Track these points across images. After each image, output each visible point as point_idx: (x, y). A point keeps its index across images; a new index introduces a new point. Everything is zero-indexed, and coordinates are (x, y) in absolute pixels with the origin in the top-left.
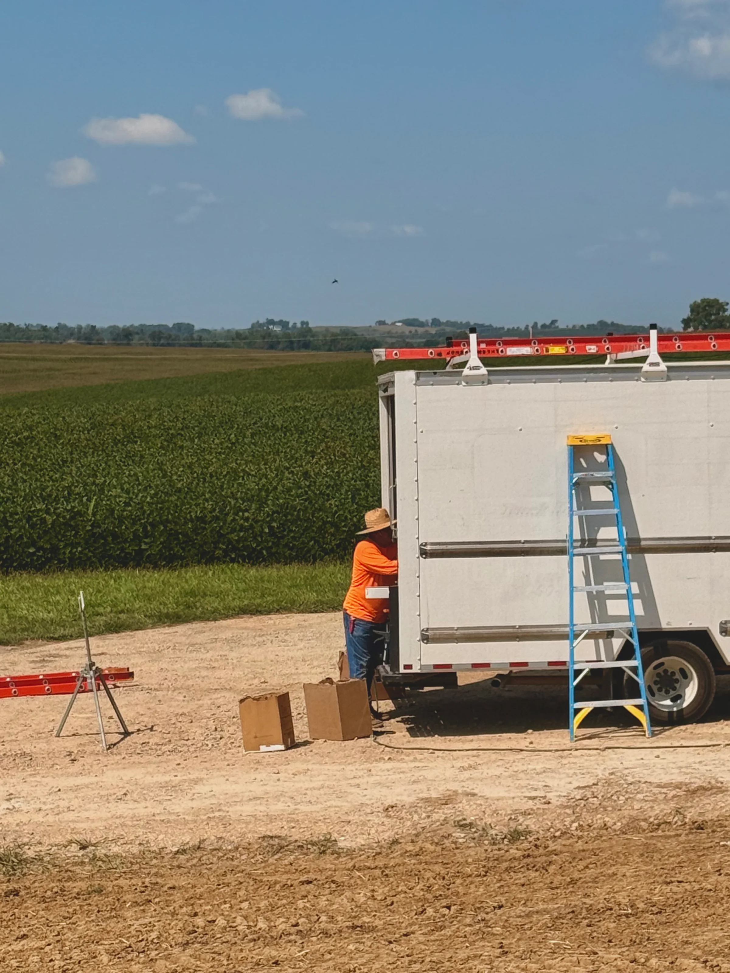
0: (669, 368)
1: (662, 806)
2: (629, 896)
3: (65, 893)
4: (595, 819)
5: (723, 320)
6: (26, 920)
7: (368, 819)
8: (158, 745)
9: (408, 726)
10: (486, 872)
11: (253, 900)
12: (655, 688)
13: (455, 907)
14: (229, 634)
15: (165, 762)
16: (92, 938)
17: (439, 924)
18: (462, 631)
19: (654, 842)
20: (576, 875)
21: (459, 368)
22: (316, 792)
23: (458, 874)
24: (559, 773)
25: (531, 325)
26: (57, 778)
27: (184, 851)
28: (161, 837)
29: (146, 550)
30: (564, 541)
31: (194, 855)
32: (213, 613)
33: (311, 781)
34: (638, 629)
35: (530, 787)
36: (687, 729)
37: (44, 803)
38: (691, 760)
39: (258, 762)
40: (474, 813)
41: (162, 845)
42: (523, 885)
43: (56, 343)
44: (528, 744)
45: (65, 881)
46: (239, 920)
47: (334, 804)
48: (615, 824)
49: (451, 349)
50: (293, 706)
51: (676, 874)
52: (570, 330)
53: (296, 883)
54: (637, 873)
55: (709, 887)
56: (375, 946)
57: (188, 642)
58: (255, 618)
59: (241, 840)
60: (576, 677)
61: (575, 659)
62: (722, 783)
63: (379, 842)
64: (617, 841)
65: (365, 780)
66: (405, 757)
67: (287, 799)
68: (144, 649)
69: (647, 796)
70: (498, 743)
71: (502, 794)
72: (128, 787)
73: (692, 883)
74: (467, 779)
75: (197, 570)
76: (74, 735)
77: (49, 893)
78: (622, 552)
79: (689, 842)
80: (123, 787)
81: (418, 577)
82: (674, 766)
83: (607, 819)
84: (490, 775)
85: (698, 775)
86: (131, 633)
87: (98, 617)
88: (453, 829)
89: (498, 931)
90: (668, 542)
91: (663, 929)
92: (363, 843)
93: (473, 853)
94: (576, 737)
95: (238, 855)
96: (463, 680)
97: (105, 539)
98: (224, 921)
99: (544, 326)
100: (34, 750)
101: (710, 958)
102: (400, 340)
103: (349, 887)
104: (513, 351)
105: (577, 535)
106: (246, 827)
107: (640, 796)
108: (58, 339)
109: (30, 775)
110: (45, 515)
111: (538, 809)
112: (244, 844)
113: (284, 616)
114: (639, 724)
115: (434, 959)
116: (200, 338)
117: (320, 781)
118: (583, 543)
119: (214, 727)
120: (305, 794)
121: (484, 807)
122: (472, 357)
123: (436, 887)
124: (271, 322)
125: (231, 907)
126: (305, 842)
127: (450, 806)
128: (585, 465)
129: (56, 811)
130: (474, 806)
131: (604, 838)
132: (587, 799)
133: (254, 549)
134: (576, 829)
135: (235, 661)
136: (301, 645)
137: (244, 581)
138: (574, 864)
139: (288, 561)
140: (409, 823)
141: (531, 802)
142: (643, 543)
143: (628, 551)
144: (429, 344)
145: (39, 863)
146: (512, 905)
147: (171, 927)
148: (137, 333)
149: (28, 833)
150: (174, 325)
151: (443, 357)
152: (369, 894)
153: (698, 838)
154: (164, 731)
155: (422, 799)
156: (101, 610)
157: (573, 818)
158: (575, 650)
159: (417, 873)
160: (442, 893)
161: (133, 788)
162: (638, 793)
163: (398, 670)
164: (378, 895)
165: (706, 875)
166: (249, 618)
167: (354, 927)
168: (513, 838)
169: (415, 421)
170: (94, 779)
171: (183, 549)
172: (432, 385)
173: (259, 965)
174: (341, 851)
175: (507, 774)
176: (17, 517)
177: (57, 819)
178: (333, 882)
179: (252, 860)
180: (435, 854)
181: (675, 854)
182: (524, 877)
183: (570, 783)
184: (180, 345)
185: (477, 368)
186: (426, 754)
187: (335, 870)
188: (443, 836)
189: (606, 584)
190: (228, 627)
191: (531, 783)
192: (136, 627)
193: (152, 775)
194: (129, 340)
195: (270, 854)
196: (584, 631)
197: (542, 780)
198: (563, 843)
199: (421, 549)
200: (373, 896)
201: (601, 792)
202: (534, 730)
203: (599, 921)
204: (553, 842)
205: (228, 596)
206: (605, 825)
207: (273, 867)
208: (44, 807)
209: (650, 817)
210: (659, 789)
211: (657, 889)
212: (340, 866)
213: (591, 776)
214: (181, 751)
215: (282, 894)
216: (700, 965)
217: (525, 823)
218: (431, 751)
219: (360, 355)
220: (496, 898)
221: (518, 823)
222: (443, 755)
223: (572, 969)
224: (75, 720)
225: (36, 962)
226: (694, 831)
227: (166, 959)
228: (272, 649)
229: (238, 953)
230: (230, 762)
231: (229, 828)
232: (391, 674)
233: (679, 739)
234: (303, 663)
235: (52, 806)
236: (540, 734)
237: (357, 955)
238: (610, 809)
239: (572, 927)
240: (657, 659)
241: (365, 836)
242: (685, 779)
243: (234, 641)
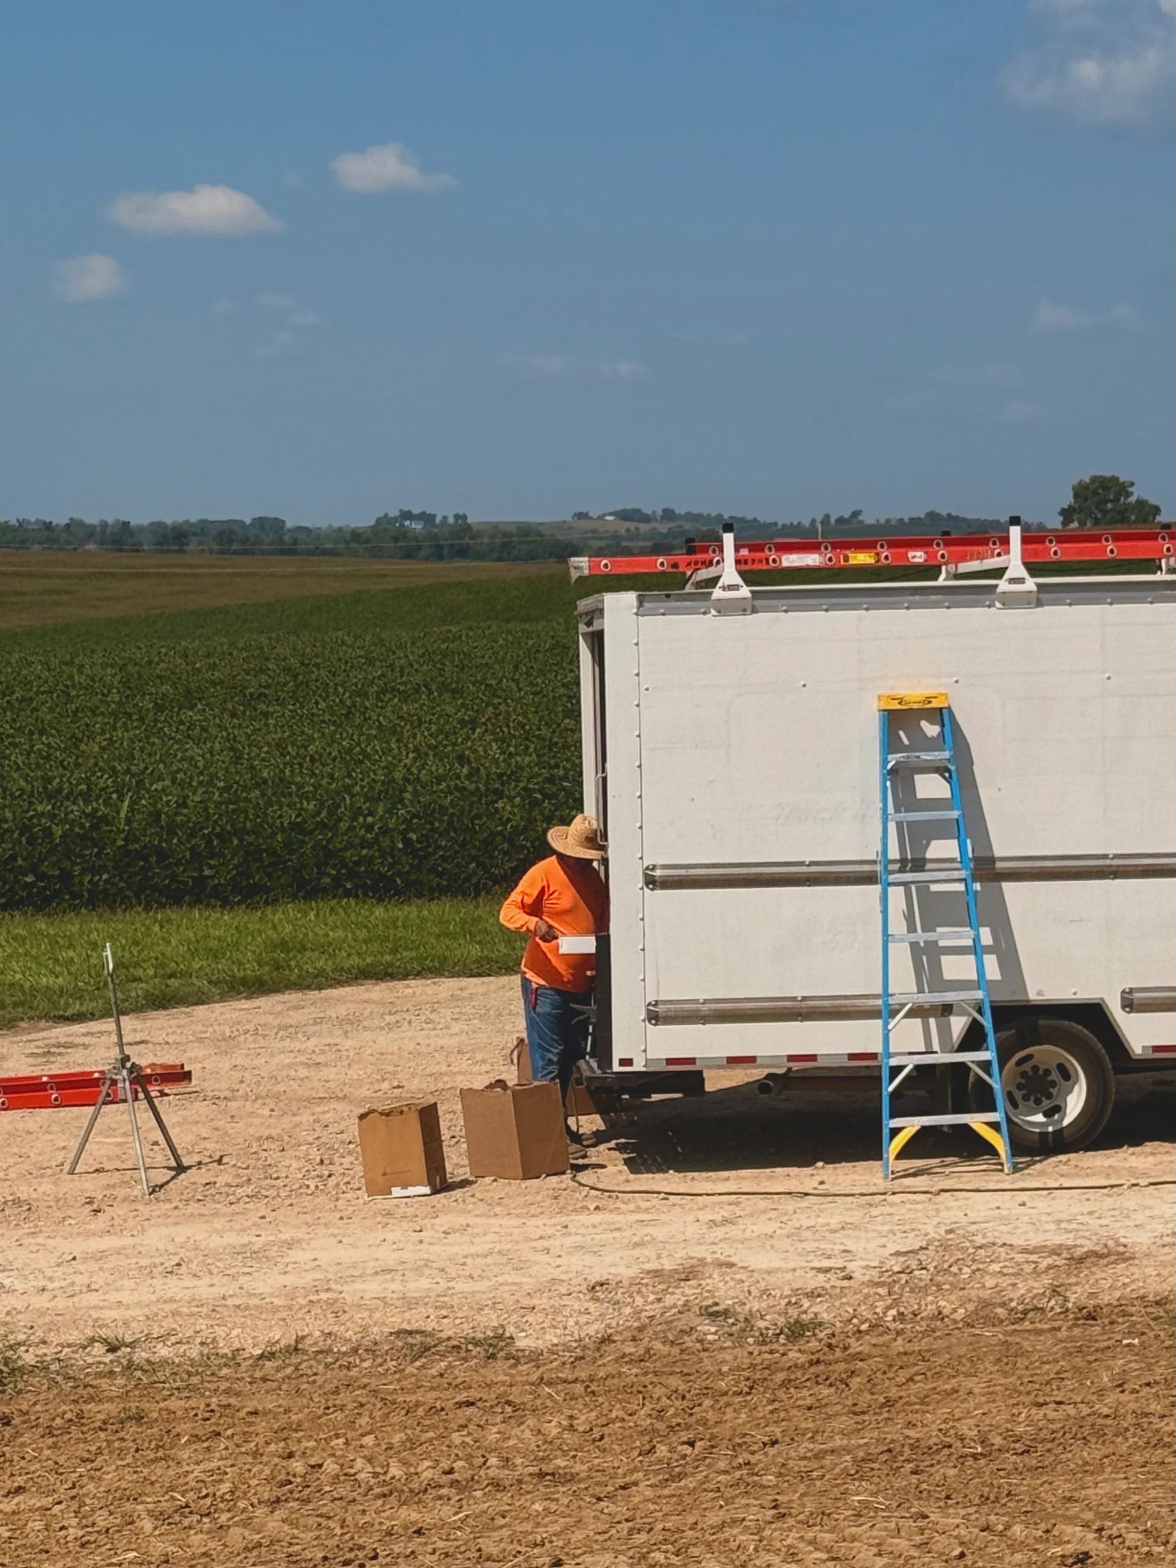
0: (1039, 585)
1: (1031, 1283)
2: (978, 1426)
3: (83, 1421)
4: (923, 1303)
5: (1126, 510)
6: (23, 1463)
7: (563, 1303)
8: (229, 1186)
9: (626, 1156)
10: (751, 1388)
11: (382, 1431)
12: (1018, 1095)
13: (702, 1443)
14: (342, 1011)
15: (242, 1213)
16: (128, 1492)
17: (677, 1469)
18: (713, 1006)
19: (1018, 1340)
20: (893, 1393)
21: (707, 587)
22: (480, 1261)
23: (705, 1391)
24: (867, 1231)
25: (819, 519)
26: (70, 1240)
27: (273, 1354)
28: (236, 1332)
29: (212, 877)
30: (874, 862)
31: (287, 1361)
32: (316, 977)
33: (472, 1243)
34: (991, 1002)
35: (819, 1253)
36: (1069, 1160)
37: (51, 1279)
38: (1076, 1209)
39: (389, 1214)
40: (731, 1293)
41: (237, 1345)
42: (810, 1408)
43: (67, 550)
44: (816, 1185)
45: (84, 1402)
46: (359, 1463)
47: (510, 1279)
48: (955, 1311)
49: (694, 557)
50: (443, 1125)
51: (1053, 1390)
52: (881, 526)
53: (449, 1405)
54: (991, 1389)
55: (1105, 1411)
56: (576, 1505)
57: (276, 1023)
58: (383, 985)
59: (363, 1338)
60: (892, 1079)
61: (892, 1050)
62: (1125, 1246)
63: (581, 1340)
64: (958, 1339)
65: (557, 1243)
66: (622, 1206)
67: (435, 1272)
68: (208, 1035)
69: (1006, 1267)
70: (768, 1184)
71: (776, 1264)
72: (182, 1253)
73: (1079, 1405)
74: (720, 1241)
75: (291, 909)
76: (97, 1170)
77: (58, 1421)
78: (965, 880)
79: (1072, 1339)
80: (176, 1254)
81: (642, 919)
82: (1049, 1219)
83: (942, 1303)
84: (755, 1234)
85: (1087, 1234)
86: (188, 1010)
87: (134, 985)
88: (699, 1320)
89: (770, 1481)
90: (1037, 864)
91: (1032, 1478)
92: (555, 1341)
93: (729, 1358)
94: (893, 1173)
95: (358, 1361)
96: (714, 1082)
97: (145, 859)
98: (336, 1466)
99: (840, 520)
100: (34, 1196)
101: (1109, 1524)
102: (611, 542)
103: (534, 1411)
104: (791, 560)
105: (894, 853)
106: (370, 1317)
107: (995, 1267)
108: (69, 543)
109: (28, 1234)
110: (50, 823)
111: (833, 1287)
112: (365, 1342)
113: (429, 982)
114: (993, 1152)
115: (669, 1525)
116: (295, 541)
117: (486, 1243)
118: (904, 865)
119: (318, 1159)
120: (464, 1264)
121: (747, 1284)
122: (726, 570)
123: (672, 1411)
124: (407, 515)
125: (347, 1443)
126: (463, 1340)
127: (693, 1282)
128: (906, 742)
129: (69, 1291)
130: (732, 1284)
131: (938, 1334)
132: (911, 1272)
133: (383, 876)
134: (894, 1320)
135: (351, 1054)
136: (456, 1028)
137: (365, 927)
138: (890, 1375)
139: (434, 893)
140: (628, 1310)
141: (821, 1276)
142: (999, 865)
143: (975, 879)
144: (658, 549)
145: (43, 1374)
146: (792, 1439)
147: (252, 1474)
148: (195, 534)
149: (25, 1326)
150: (254, 520)
151: (681, 570)
152: (565, 1423)
153: (1088, 1333)
154: (239, 1164)
155: (649, 1272)
156: (140, 973)
157: (889, 1302)
158: (891, 1034)
159: (641, 1389)
160: (681, 1421)
161: (191, 1254)
162: (991, 1261)
163: (611, 1067)
164: (579, 1425)
165: (1101, 1393)
166: (374, 985)
167: (541, 1475)
168: (793, 1333)
169: (636, 672)
170: (130, 1241)
171: (269, 875)
172: (663, 614)
173: (391, 1535)
174: (520, 1354)
175: (784, 1232)
176: (7, 826)
177: (70, 1304)
178: (509, 1403)
179: (380, 1369)
180: (670, 1359)
181: (1051, 1358)
182: (811, 1395)
183: (884, 1246)
184: (263, 553)
185: (734, 587)
186: (655, 1200)
187: (511, 1386)
188: (681, 1331)
189: (939, 930)
190: (340, 1000)
191: (822, 1247)
192: (196, 999)
193: (221, 1233)
194: (183, 544)
195: (408, 1359)
196: (905, 1005)
197: (839, 1241)
198: (874, 1341)
199: (646, 875)
200: (572, 1426)
201: (933, 1260)
202: (827, 1163)
203: (932, 1465)
204: (858, 1340)
205: (340, 950)
206: (940, 1313)
207: (413, 1380)
208: (50, 1286)
209: (1011, 1300)
210: (1026, 1256)
211: (1023, 1415)
212: (519, 1379)
213: (917, 1236)
214: (266, 1197)
215: (428, 1422)
216: (1091, 1536)
217: (813, 1309)
218: (662, 1196)
219: (549, 567)
220: (767, 1429)
221: (801, 1310)
222: (683, 1202)
223: (890, 1540)
224: (97, 1147)
225: (39, 1531)
226: (1082, 1322)
227: (245, 1526)
228: (409, 1034)
229: (358, 1516)
230: (345, 1214)
231: (344, 1318)
232: (598, 1072)
233: (1057, 1176)
234: (459, 1056)
235: (63, 1284)
236: (835, 1168)
237: (547, 1519)
238: (946, 1287)
239: (888, 1475)
240: (1023, 1049)
241: (558, 1331)
242: (1067, 1239)
243: (350, 1022)
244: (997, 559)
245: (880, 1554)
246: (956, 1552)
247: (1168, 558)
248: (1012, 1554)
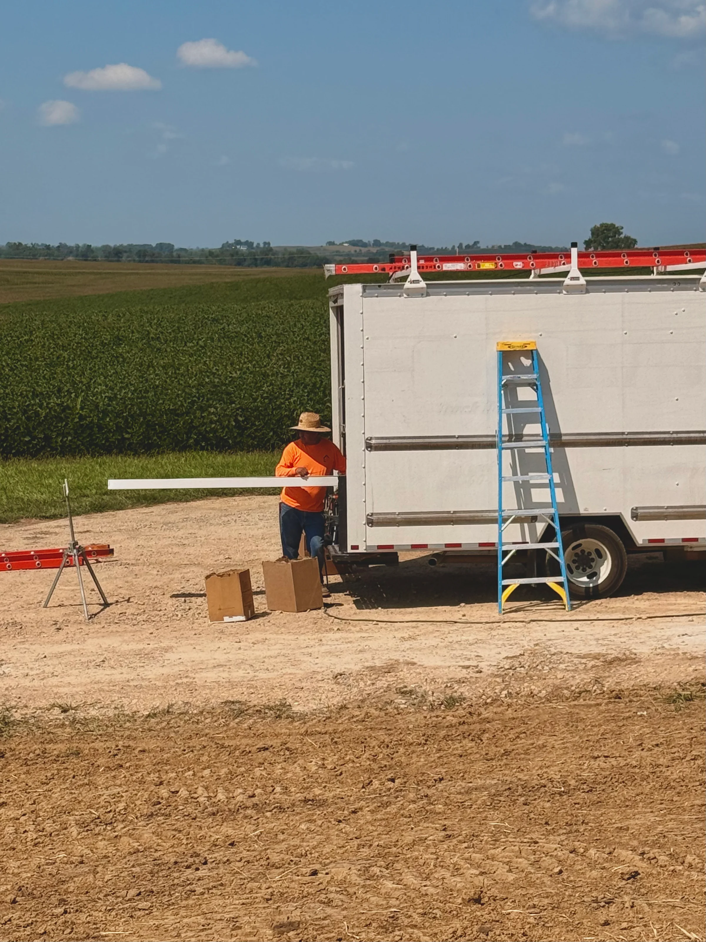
0: (587, 281)
1: (583, 676)
2: (560, 771)
3: (46, 755)
4: (522, 687)
5: (619, 242)
6: (8, 785)
7: (319, 685)
8: (133, 614)
9: (355, 599)
10: (426, 741)
11: (214, 766)
12: (573, 566)
13: (399, 780)
14: (198, 514)
15: (140, 631)
16: (64, 808)
17: (385, 798)
18: (403, 516)
19: (577, 711)
20: (508, 746)
21: (401, 282)
22: (273, 660)
23: (400, 742)
24: (489, 644)
25: (457, 245)
26: (43, 646)
27: (155, 714)
28: (134, 701)
29: (128, 439)
30: (494, 436)
31: (163, 719)
32: (185, 494)
33: (269, 649)
34: (559, 514)
35: (463, 657)
36: (602, 603)
37: (32, 669)
38: (606, 633)
39: (222, 632)
40: (414, 680)
41: (135, 709)
42: (461, 756)
43: (58, 260)
44: (461, 617)
45: (47, 743)
46: (200, 791)
47: (289, 672)
48: (540, 692)
49: (394, 265)
50: (253, 580)
51: (601, 747)
52: (490, 249)
53: (254, 749)
54: (565, 745)
55: (634, 763)
56: (326, 826)
57: (162, 521)
58: (221, 500)
59: (206, 705)
60: (503, 558)
61: (503, 541)
62: (635, 654)
63: (329, 707)
64: (543, 710)
65: (316, 649)
66: (352, 628)
67: (247, 667)
68: (124, 527)
69: (568, 666)
70: (434, 615)
71: (439, 663)
72: (106, 654)
73: (618, 759)
74: (408, 649)
75: (172, 457)
76: (60, 606)
77: (31, 755)
78: (545, 446)
79: (608, 711)
80: (102, 655)
81: (364, 468)
82: (592, 637)
83: (533, 687)
84: (427, 645)
85: (613, 647)
86: (113, 513)
87: (85, 498)
88: (396, 696)
89: (440, 808)
90: (585, 437)
91: (595, 810)
92: (315, 708)
93: (413, 720)
94: (504, 610)
95: (203, 719)
96: (403, 557)
97: (91, 429)
98: (187, 792)
99: (468, 246)
100: (25, 619)
101: (647, 849)
102: (347, 257)
103: (302, 754)
104: (448, 267)
105: (505, 431)
106: (211, 693)
107: (562, 666)
108: (58, 256)
109: (20, 642)
110: (39, 409)
111: (471, 677)
112: (208, 708)
113: (246, 498)
114: (560, 598)
115: (381, 843)
116: (179, 256)
117: (276, 649)
118: (511, 437)
120: (264, 662)
121: (423, 675)
122: (412, 272)
123: (381, 756)
124: (238, 242)
125: (194, 775)
126: (262, 707)
127: (392, 674)
128: (512, 369)
129: (42, 676)
130: (414, 675)
131: (532, 706)
132: (515, 669)
133: (222, 438)
134: (506, 697)
135: (203, 539)
136: (261, 524)
137: (212, 467)
138: (506, 733)
139: (250, 449)
140: (356, 690)
141: (464, 671)
142: (564, 438)
143: (550, 445)
144: (372, 261)
145: (25, 725)
146: (452, 777)
147: (137, 797)
148: (126, 252)
149: (16, 697)
150: (157, 244)
151: (387, 272)
152: (320, 763)
153: (617, 707)
154: (139, 602)
155: (367, 668)
156: (88, 492)
157: (503, 686)
158: (503, 533)
159: (363, 740)
160: (387, 764)
161: (110, 655)
162: (560, 663)
163: (346, 550)
164: (328, 764)
165: (630, 750)
166: (216, 499)
167: (306, 801)
168: (449, 704)
169: (361, 329)
170: (77, 647)
171: (159, 438)
172: (377, 297)
173: (216, 845)
174: (295, 715)
175: (443, 644)
176: (15, 410)
177: (42, 684)
178: (288, 748)
179: (216, 724)
180: (380, 720)
181: (597, 724)
182: (461, 747)
183: (500, 653)
184: (162, 262)
185: (417, 282)
186: (371, 625)
187: (289, 735)
188: (386, 702)
189: (530, 474)
190: (197, 508)
191: (465, 653)
192: (118, 507)
193: (127, 643)
194: (119, 257)
195: (231, 718)
196: (511, 516)
197: (474, 650)
198: (495, 710)
199: (366, 443)
200: (323, 764)
201: (527, 662)
202: (466, 604)
203: (535, 800)
204: (486, 709)
206: (532, 693)
207: (234, 731)
208: (31, 673)
209: (572, 686)
210: (579, 660)
211: (586, 765)
212: (294, 731)
213: (518, 647)
214: (154, 621)
215: (241, 761)
216: (638, 858)
217: (460, 690)
218: (375, 622)
219: (313, 271)
220: (437, 769)
221: (453, 690)
222: (386, 626)
223: (515, 860)
224: (61, 592)
225: (11, 834)
226: (613, 700)
227: (130, 835)
228: (236, 528)
229: (197, 831)
230: (197, 632)
231: (195, 693)
232: (340, 553)
233: (595, 613)
234: (262, 541)
235: (38, 672)
236: (471, 607)
237: (309, 836)
238: (536, 678)
239: (510, 805)
240: (576, 541)
241: (316, 702)
242: (602, 650)
243: (202, 521)
244: (562, 266)
245: (510, 871)
246: (557, 870)
247: (657, 266)
248: (591, 871)
